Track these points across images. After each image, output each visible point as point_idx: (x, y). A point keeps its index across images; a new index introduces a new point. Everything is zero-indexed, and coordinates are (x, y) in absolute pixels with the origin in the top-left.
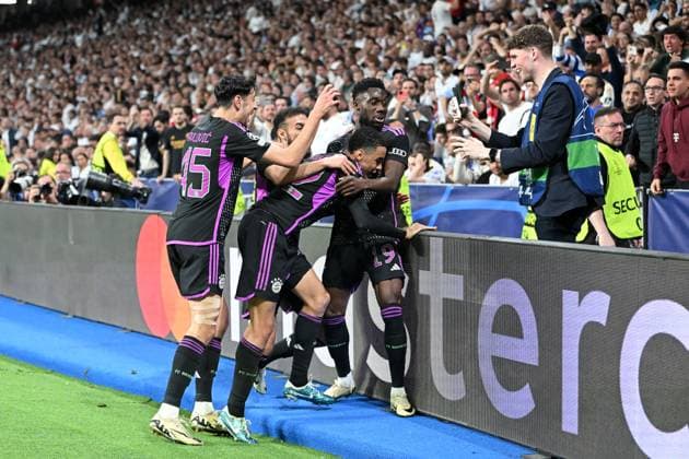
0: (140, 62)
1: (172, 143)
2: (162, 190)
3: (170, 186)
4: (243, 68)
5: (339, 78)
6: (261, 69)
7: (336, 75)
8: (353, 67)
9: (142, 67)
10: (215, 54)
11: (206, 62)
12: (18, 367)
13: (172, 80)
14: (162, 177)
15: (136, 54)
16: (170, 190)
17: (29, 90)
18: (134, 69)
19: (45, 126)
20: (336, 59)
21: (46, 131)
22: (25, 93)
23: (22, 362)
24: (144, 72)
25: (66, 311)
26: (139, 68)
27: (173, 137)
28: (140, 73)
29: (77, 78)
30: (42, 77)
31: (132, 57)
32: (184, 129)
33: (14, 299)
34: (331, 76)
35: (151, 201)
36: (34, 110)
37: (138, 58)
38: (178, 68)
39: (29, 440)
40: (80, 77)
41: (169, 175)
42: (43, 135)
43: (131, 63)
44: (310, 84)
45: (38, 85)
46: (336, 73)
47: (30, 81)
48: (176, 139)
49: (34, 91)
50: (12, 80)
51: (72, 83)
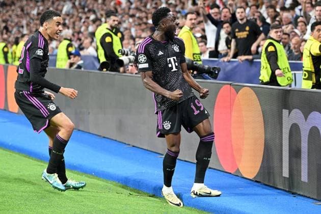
1: (237, 34)
2: (230, 67)
3: (235, 64)
14: (229, 58)
16: (236, 67)
27: (237, 30)
32: (244, 23)
33: (125, 144)
35: (221, 75)
41: (235, 56)
48: (239, 32)
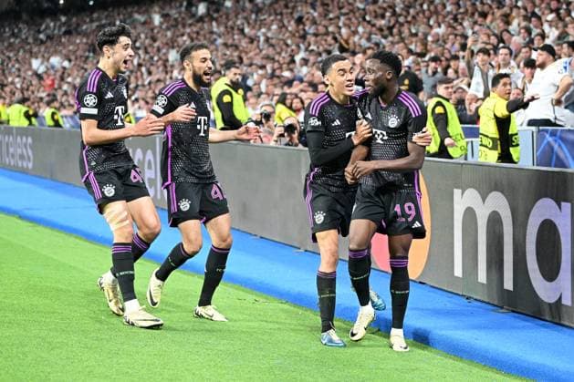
0: (366, 14)
4: (463, 19)
5: (554, 29)
6: (480, 20)
7: (551, 26)
8: (568, 19)
9: (368, 18)
10: (436, 7)
11: (427, 13)
12: (254, 297)
13: (395, 31)
15: (361, 6)
17: (262, 39)
18: (361, 19)
19: (278, 73)
20: (552, 11)
21: (278, 77)
22: (259, 41)
23: (258, 293)
24: (369, 22)
25: (298, 246)
26: (364, 19)
28: (365, 24)
29: (307, 28)
30: (274, 27)
31: (359, 9)
33: (250, 234)
34: (546, 27)
36: (268, 58)
37: (364, 9)
38: (401, 19)
39: (267, 365)
40: (310, 28)
42: (276, 80)
43: (357, 14)
44: (526, 35)
45: (269, 35)
46: (551, 23)
47: (263, 30)
49: (267, 40)
50: (247, 30)
51: (302, 32)
